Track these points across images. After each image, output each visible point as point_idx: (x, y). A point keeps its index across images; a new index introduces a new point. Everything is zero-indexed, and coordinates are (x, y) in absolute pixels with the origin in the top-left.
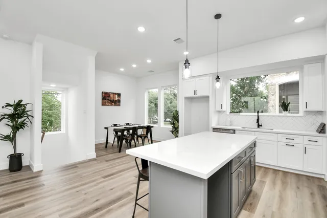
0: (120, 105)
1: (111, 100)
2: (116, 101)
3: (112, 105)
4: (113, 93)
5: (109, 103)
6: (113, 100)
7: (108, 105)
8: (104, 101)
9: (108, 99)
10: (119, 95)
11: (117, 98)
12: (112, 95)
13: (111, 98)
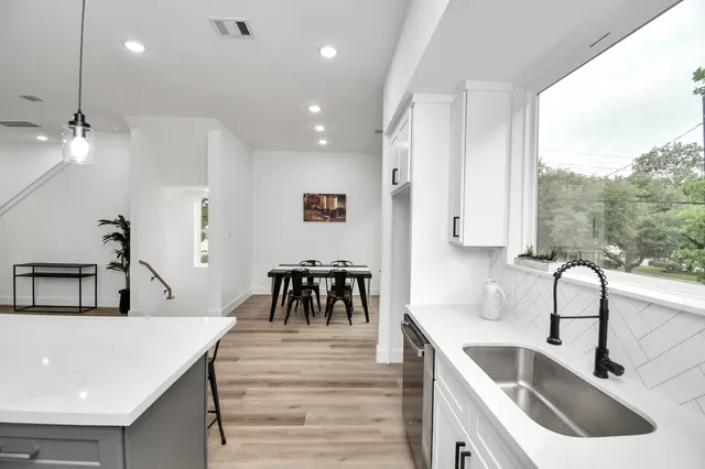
0: (344, 220)
1: (322, 210)
2: (334, 211)
3: (325, 220)
4: (328, 196)
5: (318, 215)
6: (328, 209)
7: (317, 221)
8: (309, 212)
9: (316, 208)
10: (342, 198)
11: (336, 205)
12: (325, 198)
13: (323, 205)
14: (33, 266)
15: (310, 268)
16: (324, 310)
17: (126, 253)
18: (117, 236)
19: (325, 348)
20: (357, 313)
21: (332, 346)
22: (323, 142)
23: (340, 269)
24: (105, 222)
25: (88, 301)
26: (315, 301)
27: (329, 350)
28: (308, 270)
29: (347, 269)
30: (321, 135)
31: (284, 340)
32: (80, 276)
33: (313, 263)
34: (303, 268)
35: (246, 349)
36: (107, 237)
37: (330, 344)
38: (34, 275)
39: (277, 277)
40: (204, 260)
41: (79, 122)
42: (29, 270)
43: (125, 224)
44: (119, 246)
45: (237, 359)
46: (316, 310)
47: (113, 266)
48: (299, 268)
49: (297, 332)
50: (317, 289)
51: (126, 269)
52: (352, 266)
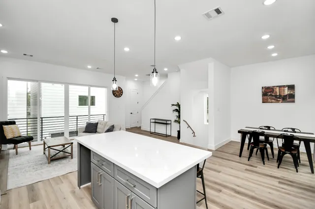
0: (294, 102)
1: (276, 96)
2: (285, 96)
3: (278, 102)
4: (280, 87)
5: (273, 99)
6: (280, 95)
7: (272, 102)
8: (265, 97)
9: (271, 95)
10: (292, 87)
11: (286, 92)
12: (278, 88)
13: (276, 92)
14: (155, 119)
15: (266, 131)
16: (276, 158)
17: (179, 117)
18: (177, 110)
19: (275, 182)
20: (304, 165)
21: (279, 182)
22: (275, 55)
23: (289, 134)
24: (173, 105)
25: (169, 133)
26: (269, 151)
27: (277, 184)
28: (264, 132)
29: (295, 134)
30: (273, 51)
31: (246, 170)
32: (166, 124)
33: (269, 128)
34: (260, 131)
35: (225, 168)
36: (174, 110)
37: (278, 180)
38: (155, 122)
39: (244, 134)
40: (208, 121)
41: (155, 72)
42: (154, 121)
43: (179, 105)
44: (177, 114)
45: (219, 172)
46: (271, 157)
47: (176, 121)
48: (258, 130)
49: (256, 167)
50: (271, 144)
51: (179, 123)
52: (300, 132)
